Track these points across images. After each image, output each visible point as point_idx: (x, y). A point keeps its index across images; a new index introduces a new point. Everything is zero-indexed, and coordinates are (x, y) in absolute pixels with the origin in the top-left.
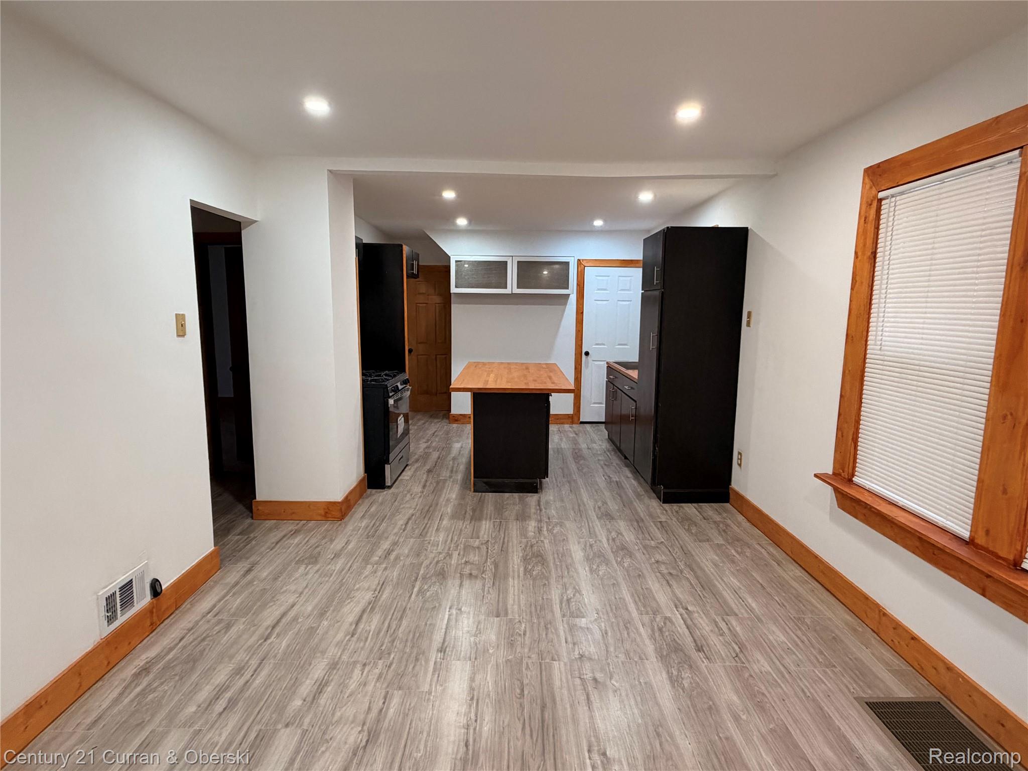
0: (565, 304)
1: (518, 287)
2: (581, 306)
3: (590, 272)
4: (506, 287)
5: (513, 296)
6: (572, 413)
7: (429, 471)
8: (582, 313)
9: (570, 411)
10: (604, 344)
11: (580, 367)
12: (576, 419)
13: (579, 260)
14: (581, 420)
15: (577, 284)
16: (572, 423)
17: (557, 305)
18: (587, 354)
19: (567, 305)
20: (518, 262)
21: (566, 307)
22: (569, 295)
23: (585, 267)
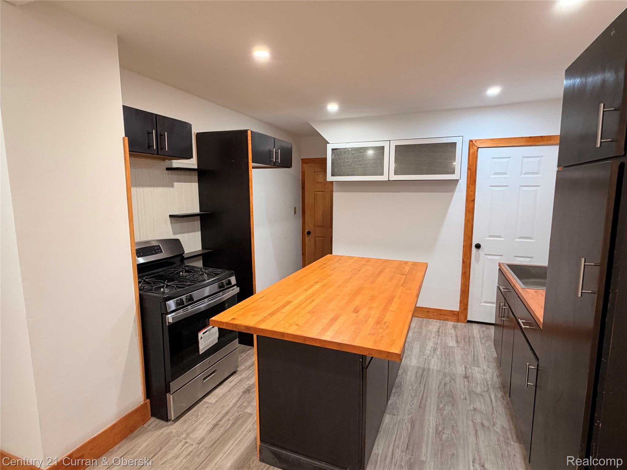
0: (453, 190)
1: (396, 173)
2: (472, 193)
3: (483, 155)
4: (382, 174)
5: (389, 183)
6: (458, 310)
8: (474, 200)
9: (456, 307)
10: (500, 237)
11: (469, 260)
12: (462, 317)
13: (471, 141)
14: (469, 318)
15: (468, 169)
16: (458, 321)
17: (441, 192)
18: (478, 246)
19: (454, 192)
20: (396, 146)
21: (453, 194)
22: (457, 181)
23: (478, 148)
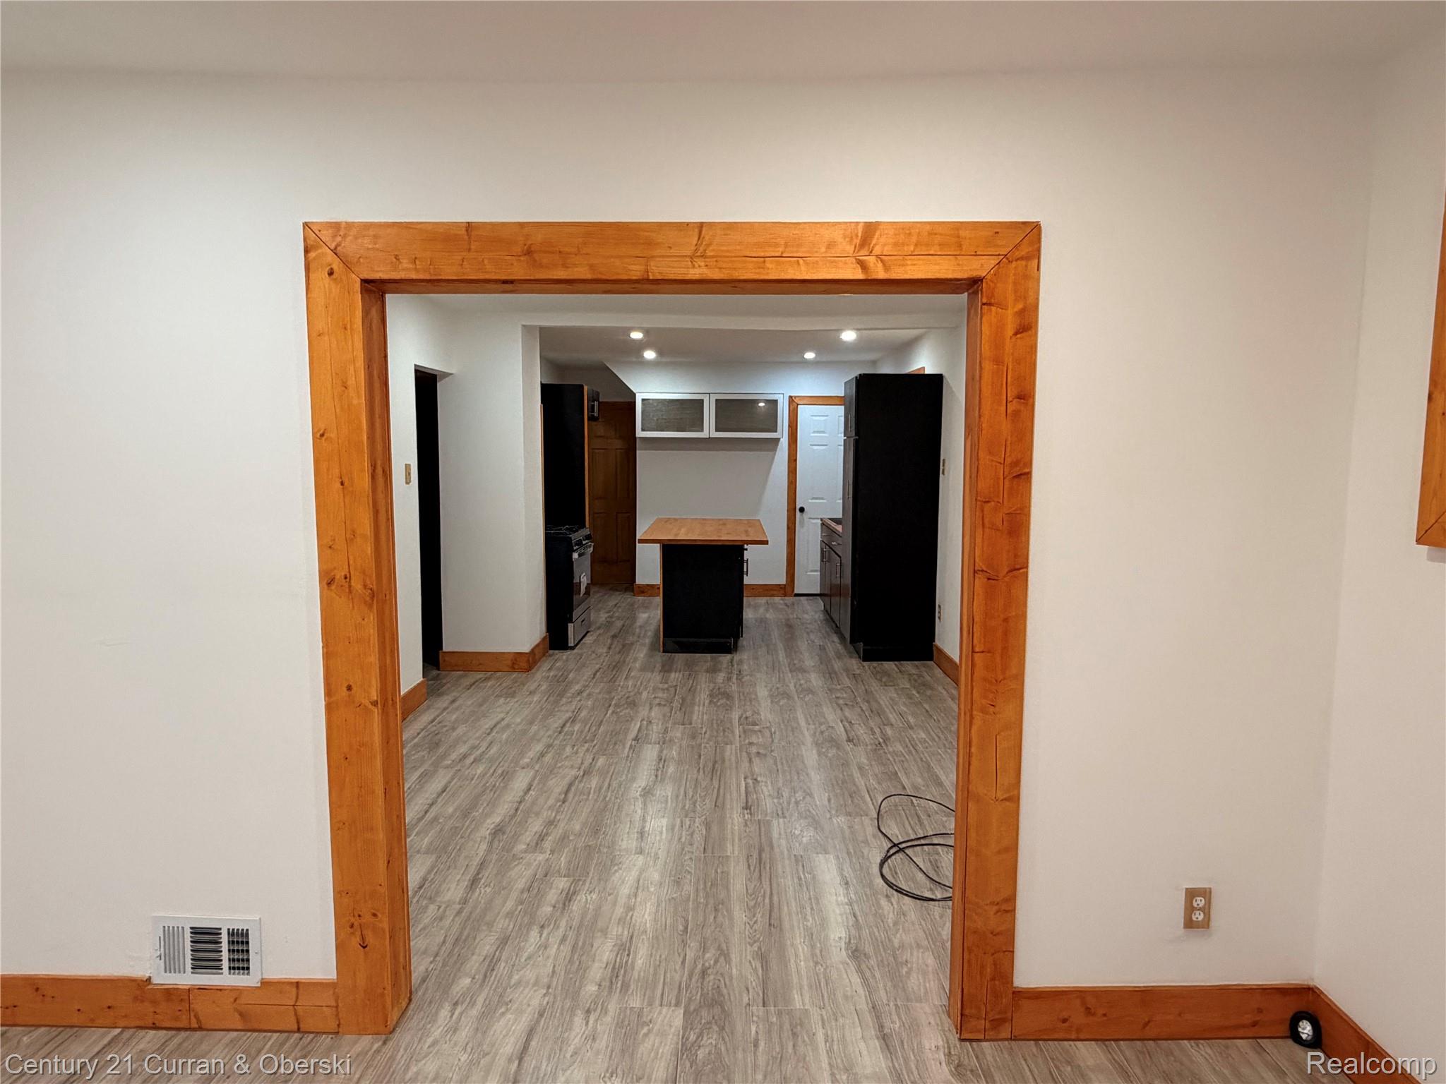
0: (774, 449)
1: (717, 430)
2: (794, 453)
3: (804, 412)
4: (702, 430)
5: (709, 443)
6: (784, 583)
7: (614, 637)
8: (796, 460)
9: (782, 580)
10: (822, 499)
11: (793, 527)
12: (788, 589)
13: (790, 397)
14: (796, 592)
15: (789, 426)
16: (785, 594)
17: (764, 452)
18: (802, 510)
19: (776, 450)
20: (716, 400)
21: (775, 454)
22: (778, 439)
23: (798, 405)
